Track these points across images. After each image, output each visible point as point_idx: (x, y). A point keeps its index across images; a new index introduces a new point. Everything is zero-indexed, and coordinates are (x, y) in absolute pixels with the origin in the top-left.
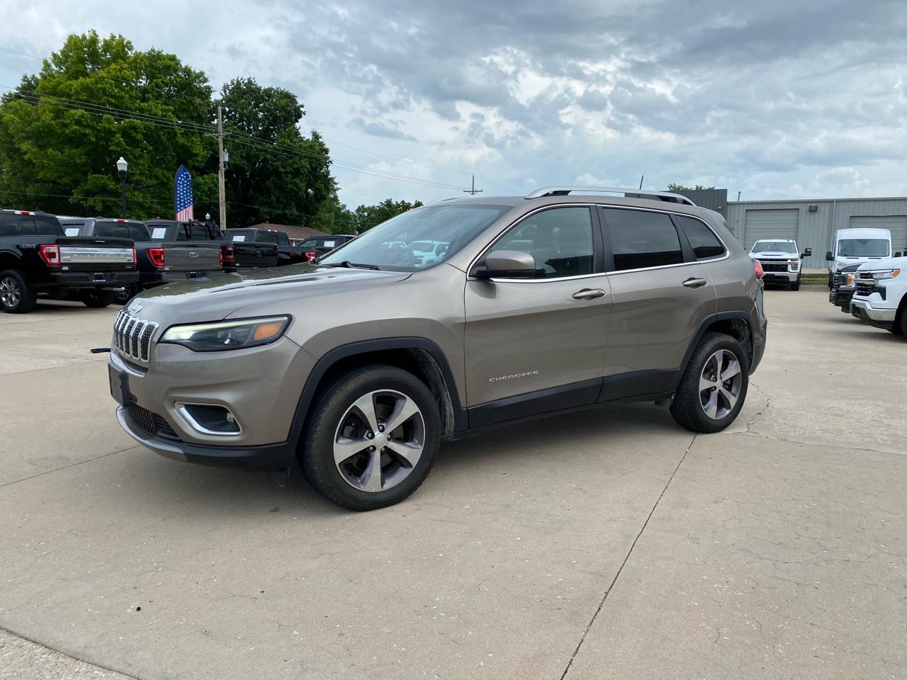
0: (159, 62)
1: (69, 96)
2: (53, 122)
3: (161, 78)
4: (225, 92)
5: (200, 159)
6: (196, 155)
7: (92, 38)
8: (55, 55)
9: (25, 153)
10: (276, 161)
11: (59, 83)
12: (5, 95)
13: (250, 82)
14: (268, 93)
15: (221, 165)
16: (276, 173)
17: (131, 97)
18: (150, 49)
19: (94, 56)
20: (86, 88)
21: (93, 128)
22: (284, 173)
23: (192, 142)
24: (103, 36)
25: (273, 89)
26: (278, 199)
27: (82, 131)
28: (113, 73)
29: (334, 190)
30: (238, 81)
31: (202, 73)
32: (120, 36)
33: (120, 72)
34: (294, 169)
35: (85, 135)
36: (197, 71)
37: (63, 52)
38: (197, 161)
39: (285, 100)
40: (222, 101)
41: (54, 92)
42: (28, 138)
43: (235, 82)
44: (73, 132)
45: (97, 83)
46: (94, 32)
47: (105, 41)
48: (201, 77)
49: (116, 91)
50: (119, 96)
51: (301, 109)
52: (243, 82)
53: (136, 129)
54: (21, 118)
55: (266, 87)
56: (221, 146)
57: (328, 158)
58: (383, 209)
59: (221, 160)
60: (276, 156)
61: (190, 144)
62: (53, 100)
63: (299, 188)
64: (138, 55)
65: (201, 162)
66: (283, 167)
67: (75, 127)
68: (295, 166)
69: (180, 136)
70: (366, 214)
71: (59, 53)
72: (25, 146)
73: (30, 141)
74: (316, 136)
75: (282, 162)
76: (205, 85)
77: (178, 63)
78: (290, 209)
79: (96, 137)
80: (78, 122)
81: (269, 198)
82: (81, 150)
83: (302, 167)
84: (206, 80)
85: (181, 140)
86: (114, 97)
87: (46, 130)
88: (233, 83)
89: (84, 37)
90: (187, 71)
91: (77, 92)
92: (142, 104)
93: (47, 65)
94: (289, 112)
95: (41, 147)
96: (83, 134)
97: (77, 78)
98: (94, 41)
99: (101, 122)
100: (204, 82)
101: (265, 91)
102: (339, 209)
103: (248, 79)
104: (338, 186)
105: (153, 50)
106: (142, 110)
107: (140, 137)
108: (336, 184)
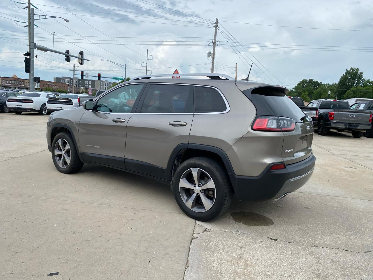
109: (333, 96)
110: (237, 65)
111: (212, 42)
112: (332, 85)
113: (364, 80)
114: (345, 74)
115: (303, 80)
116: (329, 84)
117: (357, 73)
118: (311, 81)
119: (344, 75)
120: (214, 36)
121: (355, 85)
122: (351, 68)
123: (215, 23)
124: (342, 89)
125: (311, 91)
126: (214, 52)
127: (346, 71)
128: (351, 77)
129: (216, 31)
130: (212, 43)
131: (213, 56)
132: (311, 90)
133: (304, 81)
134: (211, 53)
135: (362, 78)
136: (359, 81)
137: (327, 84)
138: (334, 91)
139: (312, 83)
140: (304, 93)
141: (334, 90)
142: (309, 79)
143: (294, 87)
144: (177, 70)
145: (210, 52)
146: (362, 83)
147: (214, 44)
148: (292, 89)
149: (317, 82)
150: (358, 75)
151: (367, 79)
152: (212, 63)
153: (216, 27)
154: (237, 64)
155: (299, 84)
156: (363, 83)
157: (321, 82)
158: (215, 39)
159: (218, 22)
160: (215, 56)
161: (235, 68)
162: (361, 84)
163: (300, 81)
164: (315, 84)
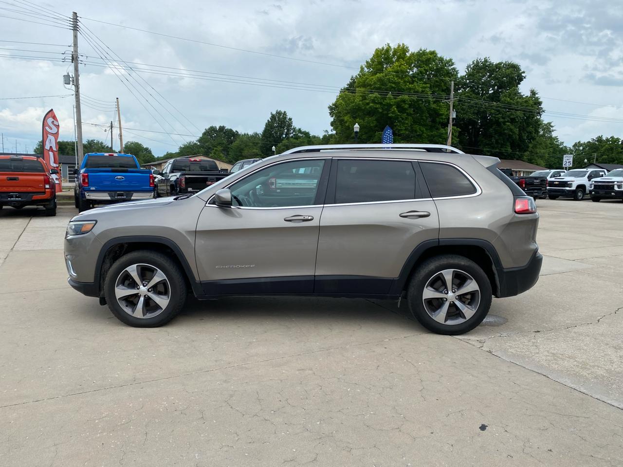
0: (424, 57)
1: (370, 85)
2: (361, 102)
3: (424, 67)
4: (468, 69)
5: (444, 117)
6: (442, 115)
7: (387, 48)
8: (367, 62)
9: (346, 122)
10: (498, 114)
11: (367, 79)
12: (342, 90)
13: (486, 61)
14: (498, 66)
15: (451, 120)
16: (498, 123)
17: (405, 82)
18: (419, 50)
19: (388, 60)
20: (380, 80)
21: (381, 103)
22: (503, 122)
23: (440, 106)
24: (393, 46)
25: (502, 63)
26: (497, 141)
27: (375, 106)
28: (396, 68)
29: (550, 132)
30: (477, 60)
31: (451, 60)
32: (403, 44)
33: (400, 67)
34: (511, 119)
35: (376, 108)
36: (448, 59)
37: (372, 59)
38: (442, 119)
39: (511, 69)
40: (465, 76)
41: (364, 85)
42: (349, 113)
43: (475, 62)
44: (370, 107)
45: (386, 76)
46: (388, 44)
47: (394, 49)
48: (450, 62)
49: (396, 79)
50: (397, 82)
51: (523, 74)
52: (481, 61)
53: (405, 101)
54: (345, 102)
55: (498, 62)
56: (451, 108)
57: (542, 108)
58: (594, 144)
59: (451, 117)
60: (498, 111)
61: (438, 108)
62: (362, 89)
63: (514, 132)
64: (413, 54)
65: (445, 119)
66: (503, 118)
67: (371, 104)
68: (512, 117)
69: (432, 103)
70: (581, 148)
71: (370, 61)
72: (346, 118)
73: (349, 115)
74: (533, 93)
75: (503, 115)
76: (452, 67)
77: (436, 56)
78: (506, 148)
79: (382, 109)
80: (373, 101)
81: (491, 141)
82: (374, 118)
83: (517, 117)
84: (453, 64)
85: (433, 106)
86: (394, 83)
87: (357, 108)
88: (473, 63)
89: (383, 49)
90: (441, 59)
91: (375, 83)
92: (410, 85)
93: (362, 69)
94: (512, 78)
95: (353, 117)
96: (375, 108)
97: (376, 74)
98: (388, 51)
99: (386, 100)
100: (452, 66)
101: (496, 65)
102: (558, 145)
103: (485, 59)
104: (554, 128)
105: (421, 50)
106: (410, 89)
107: (406, 106)
108: (552, 127)
109: (259, 153)
110: (118, 101)
111: (71, 56)
112: (252, 135)
113: (295, 129)
114: (270, 120)
115: (209, 127)
116: (247, 134)
117: (286, 118)
118: (222, 128)
119: (268, 121)
120: (73, 45)
121: (284, 136)
122: (277, 111)
123: (72, 20)
124: (270, 142)
125: (224, 145)
126: (77, 76)
127: (270, 116)
128: (279, 124)
129: (75, 37)
130: (71, 58)
131: (75, 83)
132: (223, 143)
133: (212, 129)
134: (71, 76)
135: (292, 126)
136: (288, 130)
137: (245, 134)
138: (259, 145)
139: (224, 133)
140: (215, 149)
141: (259, 143)
142: (219, 126)
143: (198, 138)
144: (52, 110)
145: (68, 73)
146: (292, 133)
147: (75, 59)
148: (195, 142)
149: (231, 130)
150: (287, 121)
151: (297, 128)
152: (76, 95)
153: (75, 28)
154: (117, 98)
155: (204, 134)
156: (294, 133)
157: (236, 131)
158: (76, 51)
159: (78, 18)
160: (80, 82)
161: (115, 106)
162: (292, 135)
163: (206, 130)
164: (228, 134)
